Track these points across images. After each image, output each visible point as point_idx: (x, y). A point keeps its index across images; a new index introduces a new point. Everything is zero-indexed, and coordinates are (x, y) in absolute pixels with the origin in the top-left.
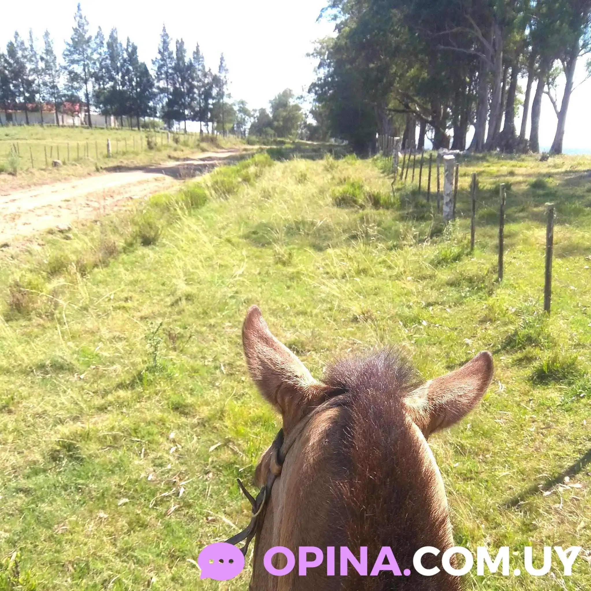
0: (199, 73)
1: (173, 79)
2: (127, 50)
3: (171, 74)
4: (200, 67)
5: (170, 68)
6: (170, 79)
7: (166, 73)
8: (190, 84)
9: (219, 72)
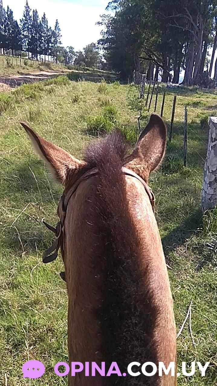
0: (45, 29)
1: (31, 31)
2: (7, 13)
3: (30, 28)
4: (46, 26)
5: (30, 25)
6: (30, 31)
7: (28, 27)
8: (40, 34)
9: (55, 30)
